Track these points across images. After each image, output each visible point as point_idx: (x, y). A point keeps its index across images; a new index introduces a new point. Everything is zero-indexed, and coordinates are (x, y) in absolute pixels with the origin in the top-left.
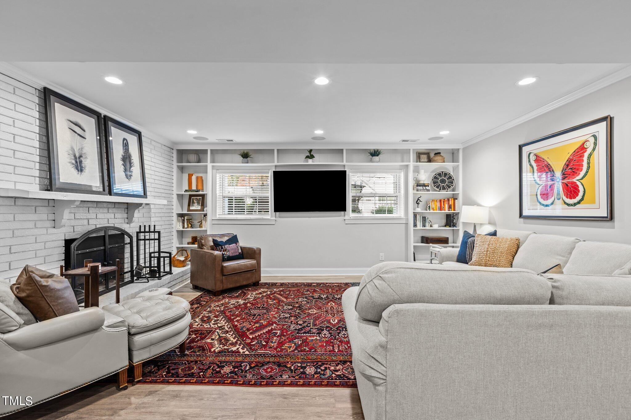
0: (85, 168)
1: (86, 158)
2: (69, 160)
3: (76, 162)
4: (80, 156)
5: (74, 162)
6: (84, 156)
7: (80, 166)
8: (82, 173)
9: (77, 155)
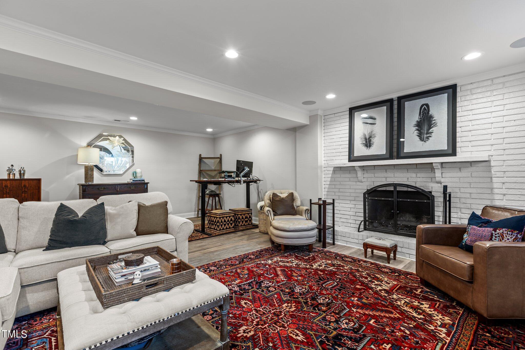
0: (373, 144)
1: (375, 137)
2: (361, 142)
3: (366, 142)
4: (370, 137)
5: (364, 142)
6: (373, 136)
7: (369, 143)
8: (370, 148)
9: (367, 137)
